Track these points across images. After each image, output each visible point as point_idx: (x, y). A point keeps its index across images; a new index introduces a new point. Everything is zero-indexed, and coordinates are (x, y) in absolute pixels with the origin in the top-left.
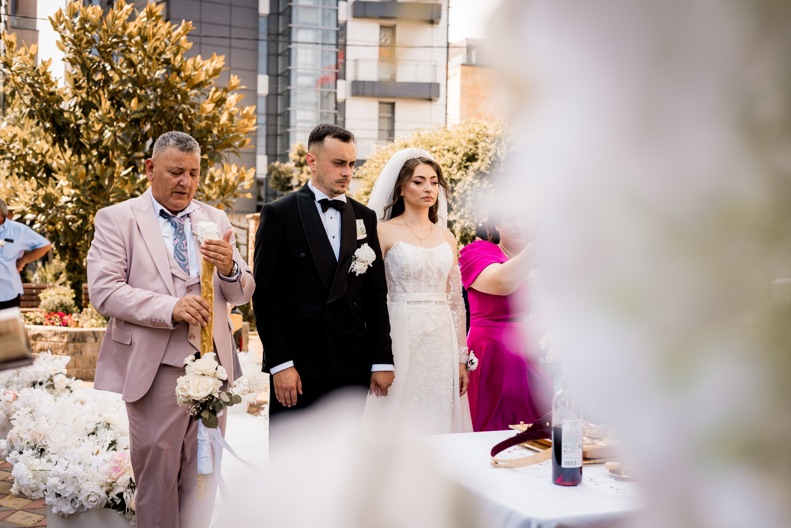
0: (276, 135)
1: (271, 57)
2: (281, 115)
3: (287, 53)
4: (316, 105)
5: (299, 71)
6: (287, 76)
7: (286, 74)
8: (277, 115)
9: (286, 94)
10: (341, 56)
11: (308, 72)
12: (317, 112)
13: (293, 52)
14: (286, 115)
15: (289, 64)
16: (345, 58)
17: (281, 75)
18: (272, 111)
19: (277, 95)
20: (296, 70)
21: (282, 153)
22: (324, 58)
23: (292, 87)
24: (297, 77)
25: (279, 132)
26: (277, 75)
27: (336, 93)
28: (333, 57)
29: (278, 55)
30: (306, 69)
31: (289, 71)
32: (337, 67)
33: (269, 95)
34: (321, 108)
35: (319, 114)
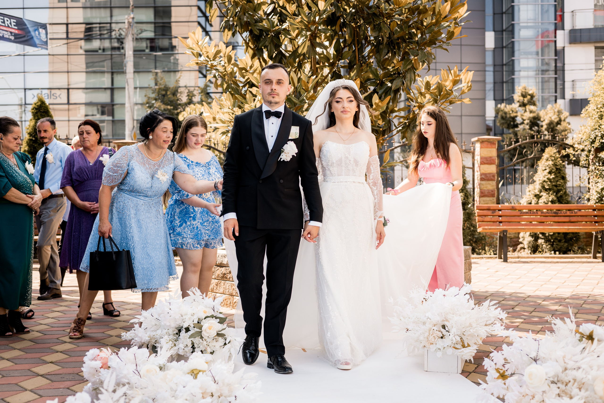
0: (503, 82)
1: (496, 16)
2: (505, 65)
3: (510, 11)
4: (537, 54)
5: (521, 24)
6: (511, 30)
7: (510, 28)
8: (503, 65)
9: (510, 46)
10: (559, 9)
11: (529, 24)
12: (538, 59)
13: (516, 8)
14: (511, 64)
15: (513, 20)
16: (562, 10)
17: (505, 30)
18: (498, 62)
19: (503, 47)
20: (519, 24)
21: (508, 97)
22: (544, 12)
23: (516, 39)
24: (520, 30)
25: (504, 80)
26: (503, 31)
27: (555, 42)
28: (552, 10)
29: (502, 13)
30: (527, 23)
31: (513, 25)
32: (556, 20)
33: (494, 48)
34: (542, 55)
35: (540, 61)
